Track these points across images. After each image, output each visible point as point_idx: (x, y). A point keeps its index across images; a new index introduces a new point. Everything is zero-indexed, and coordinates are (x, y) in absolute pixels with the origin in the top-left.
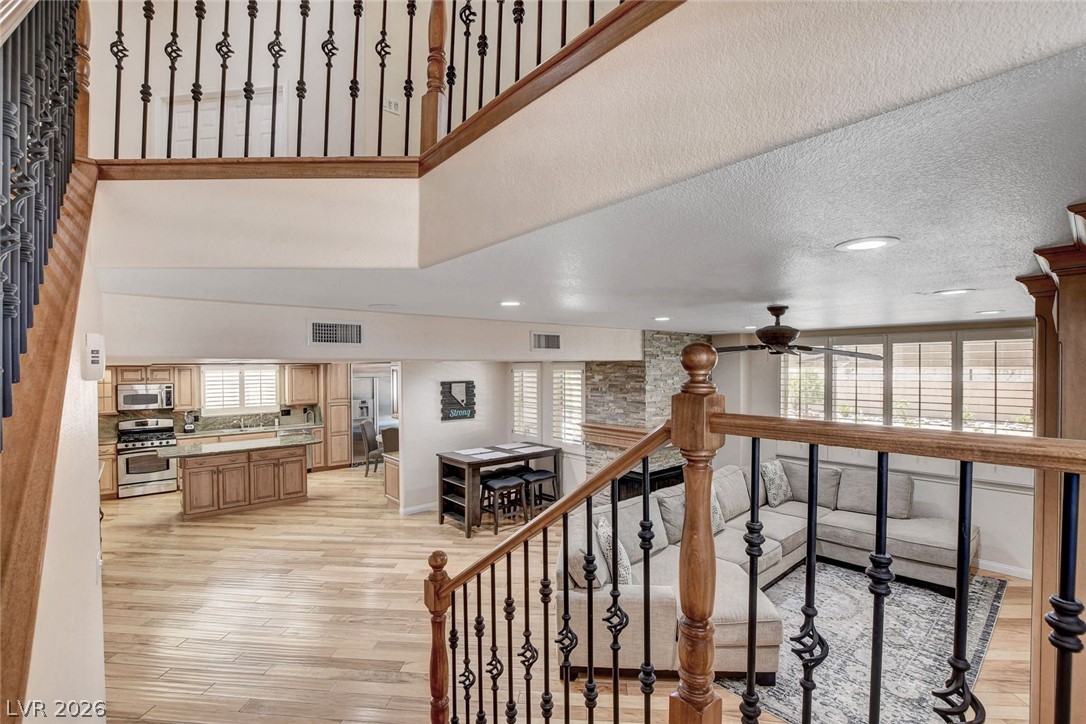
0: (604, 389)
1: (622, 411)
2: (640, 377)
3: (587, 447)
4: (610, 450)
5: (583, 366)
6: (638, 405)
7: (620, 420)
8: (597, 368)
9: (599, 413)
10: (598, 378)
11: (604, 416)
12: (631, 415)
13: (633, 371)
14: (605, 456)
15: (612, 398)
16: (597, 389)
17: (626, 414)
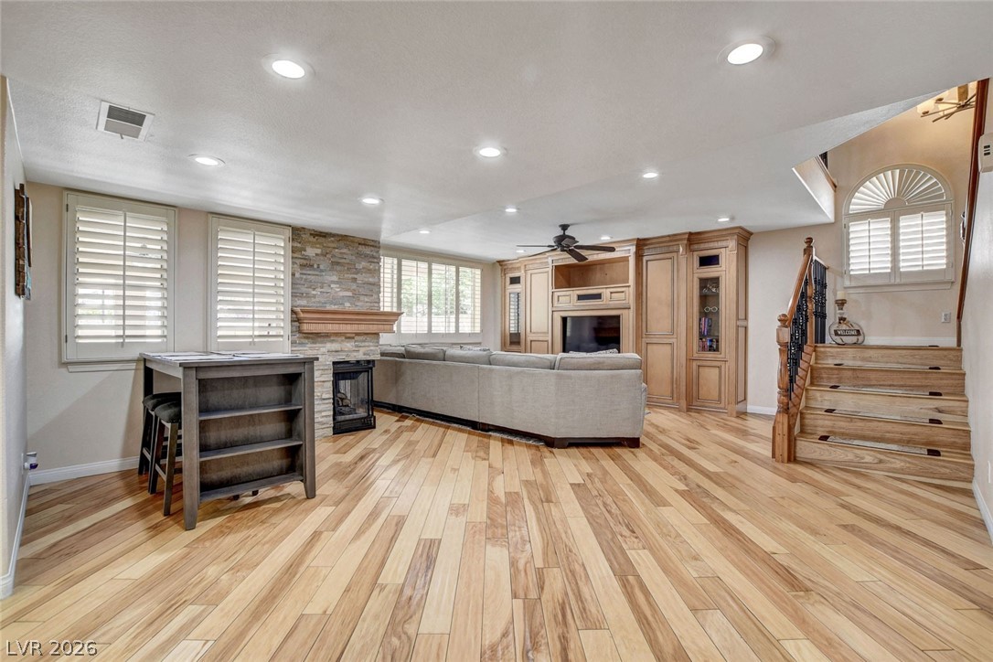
0: (322, 267)
1: (350, 294)
2: (374, 258)
3: (293, 343)
4: (332, 341)
5: (288, 233)
6: (371, 287)
7: (347, 304)
8: (311, 239)
9: (314, 296)
10: (311, 252)
11: (323, 300)
12: (362, 298)
13: (367, 251)
14: (323, 350)
15: (335, 278)
16: (312, 266)
17: (355, 297)
